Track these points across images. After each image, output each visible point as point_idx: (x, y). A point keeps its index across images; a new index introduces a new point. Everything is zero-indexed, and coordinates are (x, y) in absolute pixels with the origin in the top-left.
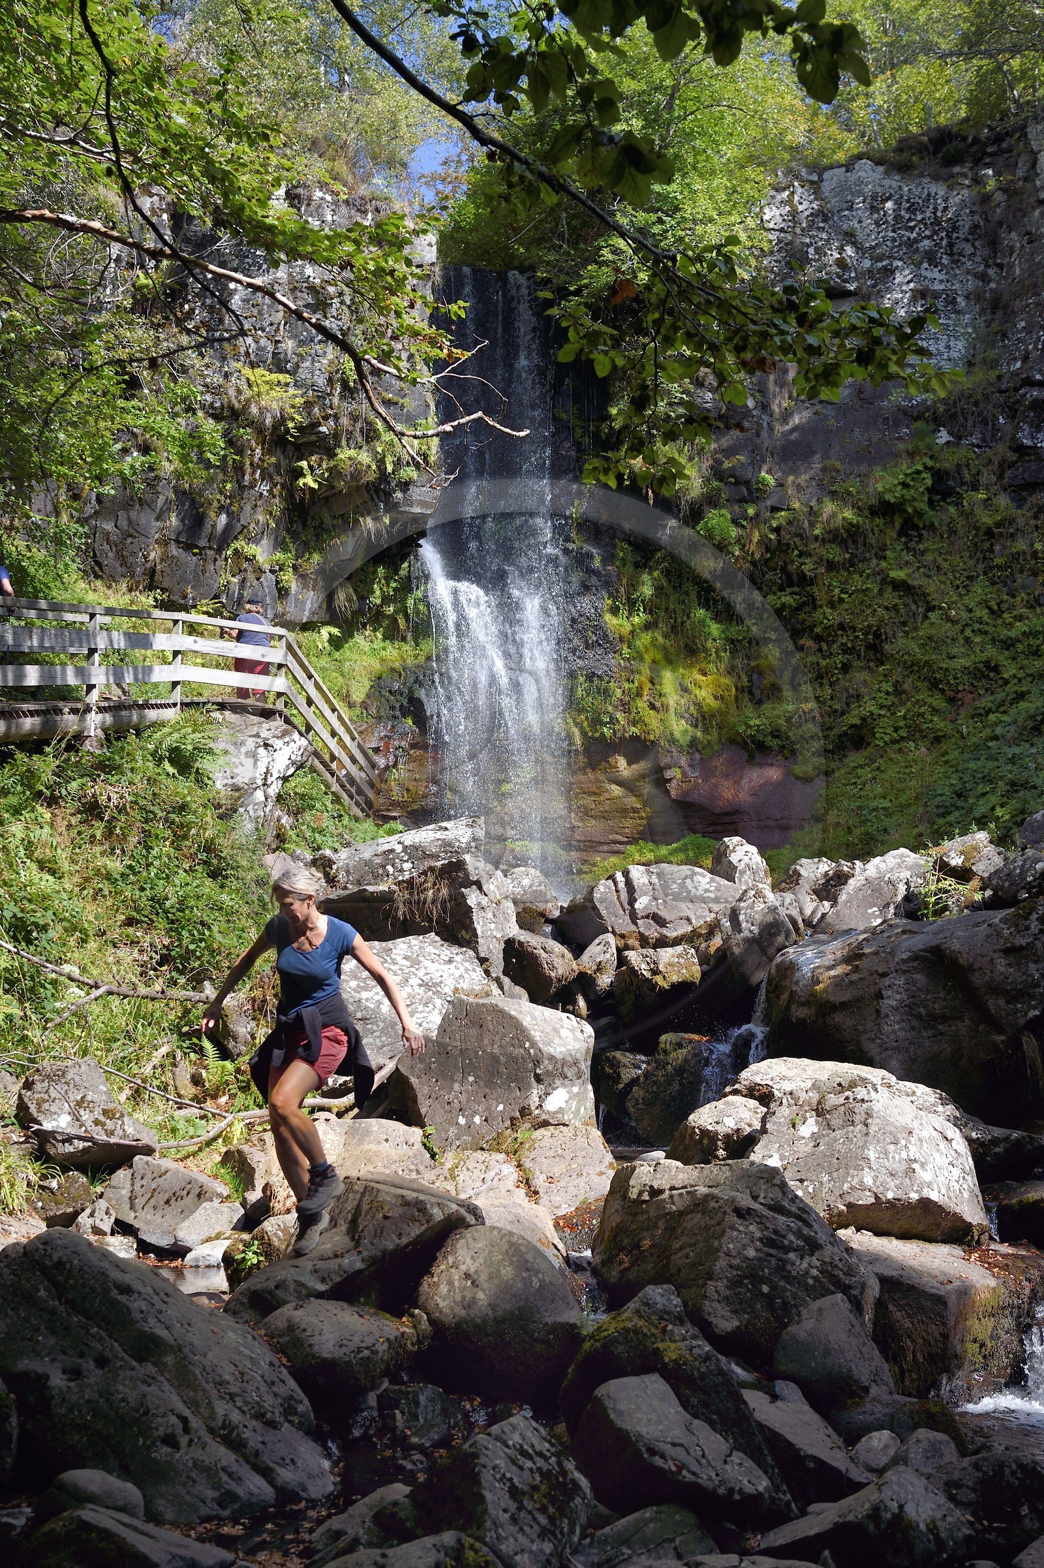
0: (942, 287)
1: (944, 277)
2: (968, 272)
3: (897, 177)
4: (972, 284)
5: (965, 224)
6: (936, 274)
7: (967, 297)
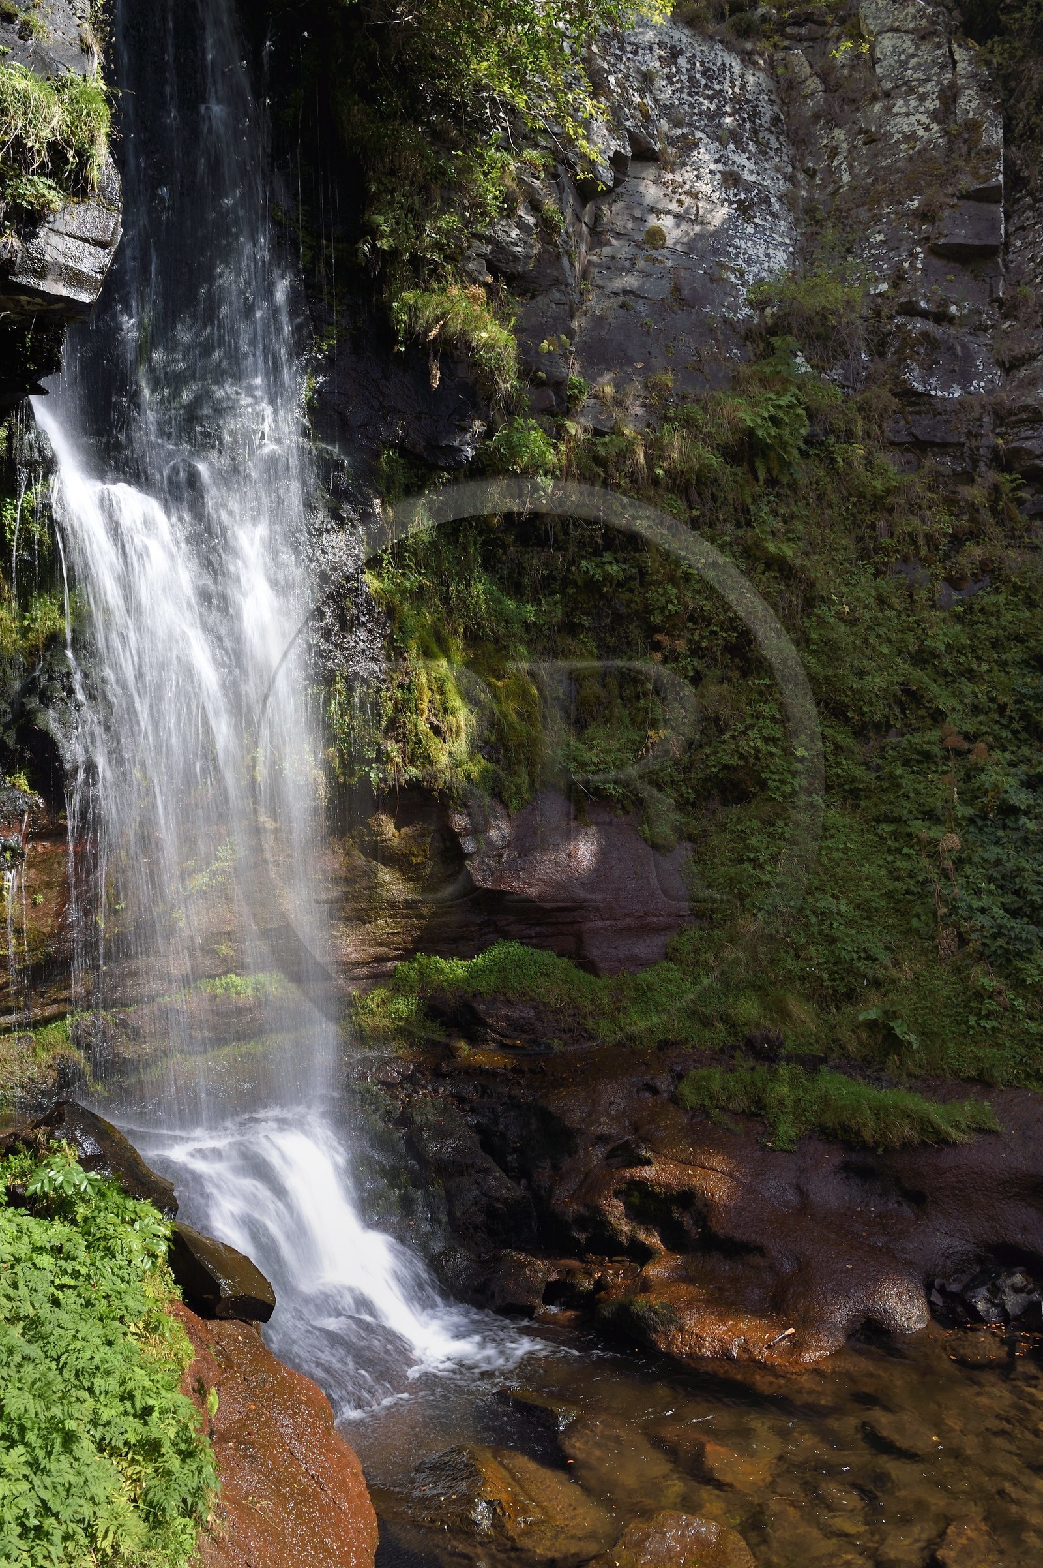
0: (752, 178)
1: (752, 167)
2: (777, 169)
3: (686, 31)
4: (782, 186)
5: (767, 112)
6: (741, 159)
7: (780, 199)
